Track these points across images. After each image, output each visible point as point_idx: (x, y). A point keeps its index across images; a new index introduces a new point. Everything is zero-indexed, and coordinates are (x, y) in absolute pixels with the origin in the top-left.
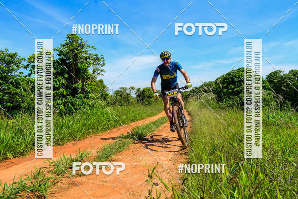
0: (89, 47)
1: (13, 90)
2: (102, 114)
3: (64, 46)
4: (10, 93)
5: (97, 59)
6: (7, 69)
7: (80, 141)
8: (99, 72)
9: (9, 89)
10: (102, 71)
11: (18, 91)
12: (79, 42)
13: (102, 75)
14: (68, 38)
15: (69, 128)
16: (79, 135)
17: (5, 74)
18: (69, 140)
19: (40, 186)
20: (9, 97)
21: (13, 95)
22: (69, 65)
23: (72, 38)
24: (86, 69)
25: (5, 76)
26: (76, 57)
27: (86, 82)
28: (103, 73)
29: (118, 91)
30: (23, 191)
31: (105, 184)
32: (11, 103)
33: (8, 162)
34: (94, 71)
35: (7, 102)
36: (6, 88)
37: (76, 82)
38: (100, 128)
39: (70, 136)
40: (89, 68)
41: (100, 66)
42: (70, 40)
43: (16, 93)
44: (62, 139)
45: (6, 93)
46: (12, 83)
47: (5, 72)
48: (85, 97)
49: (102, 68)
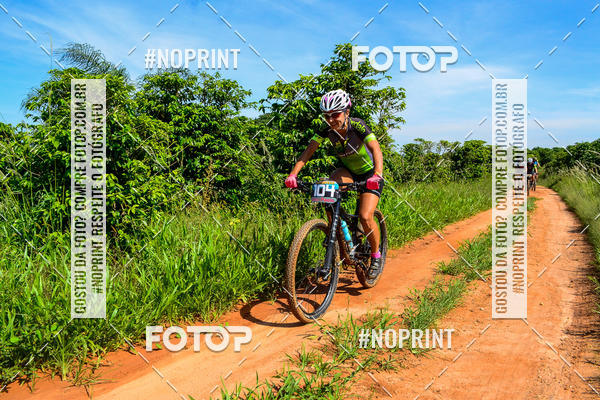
1: (228, 151)
3: (330, 69)
4: (222, 158)
6: (218, 112)
8: (393, 121)
9: (222, 148)
10: (398, 120)
11: (237, 153)
13: (398, 128)
14: (336, 53)
20: (221, 164)
23: (346, 53)
25: (215, 124)
28: (400, 124)
31: (436, 396)
32: (224, 175)
34: (382, 121)
36: (217, 148)
40: (373, 115)
41: (394, 110)
42: (341, 58)
43: (235, 159)
45: (215, 158)
46: (225, 138)
49: (398, 114)
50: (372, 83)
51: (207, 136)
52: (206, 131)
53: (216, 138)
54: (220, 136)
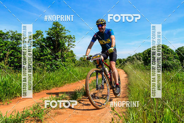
0: (65, 30)
1: (20, 55)
2: (73, 71)
3: (51, 29)
4: (18, 58)
5: (71, 38)
6: (16, 43)
7: (60, 88)
8: (72, 45)
9: (18, 55)
10: (73, 45)
12: (60, 27)
13: (73, 47)
14: (53, 25)
15: (53, 79)
16: (59, 84)
17: (15, 46)
18: (53, 87)
19: (38, 113)
20: (17, 60)
21: (19, 59)
22: (54, 41)
23: (56, 25)
24: (64, 44)
25: (15, 47)
26: (58, 36)
27: (64, 52)
29: (82, 58)
30: (28, 116)
32: (19, 63)
33: (18, 99)
34: (69, 45)
35: (16, 63)
36: (16, 54)
37: (58, 52)
38: (72, 80)
39: (54, 84)
40: (66, 43)
41: (72, 42)
42: (55, 26)
44: (49, 86)
45: (16, 58)
47: (15, 45)
48: (63, 61)
49: (73, 44)
50: (64, 33)
51: (12, 50)
52: (12, 49)
53: (16, 51)
54: (17, 51)
